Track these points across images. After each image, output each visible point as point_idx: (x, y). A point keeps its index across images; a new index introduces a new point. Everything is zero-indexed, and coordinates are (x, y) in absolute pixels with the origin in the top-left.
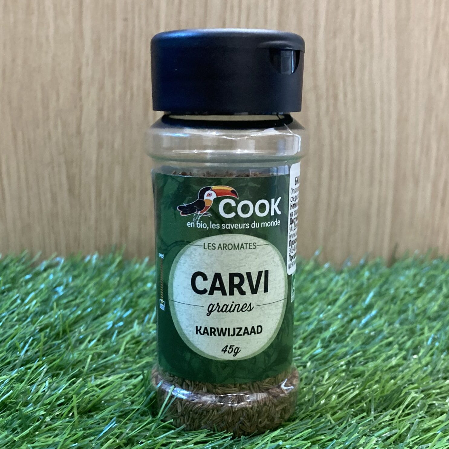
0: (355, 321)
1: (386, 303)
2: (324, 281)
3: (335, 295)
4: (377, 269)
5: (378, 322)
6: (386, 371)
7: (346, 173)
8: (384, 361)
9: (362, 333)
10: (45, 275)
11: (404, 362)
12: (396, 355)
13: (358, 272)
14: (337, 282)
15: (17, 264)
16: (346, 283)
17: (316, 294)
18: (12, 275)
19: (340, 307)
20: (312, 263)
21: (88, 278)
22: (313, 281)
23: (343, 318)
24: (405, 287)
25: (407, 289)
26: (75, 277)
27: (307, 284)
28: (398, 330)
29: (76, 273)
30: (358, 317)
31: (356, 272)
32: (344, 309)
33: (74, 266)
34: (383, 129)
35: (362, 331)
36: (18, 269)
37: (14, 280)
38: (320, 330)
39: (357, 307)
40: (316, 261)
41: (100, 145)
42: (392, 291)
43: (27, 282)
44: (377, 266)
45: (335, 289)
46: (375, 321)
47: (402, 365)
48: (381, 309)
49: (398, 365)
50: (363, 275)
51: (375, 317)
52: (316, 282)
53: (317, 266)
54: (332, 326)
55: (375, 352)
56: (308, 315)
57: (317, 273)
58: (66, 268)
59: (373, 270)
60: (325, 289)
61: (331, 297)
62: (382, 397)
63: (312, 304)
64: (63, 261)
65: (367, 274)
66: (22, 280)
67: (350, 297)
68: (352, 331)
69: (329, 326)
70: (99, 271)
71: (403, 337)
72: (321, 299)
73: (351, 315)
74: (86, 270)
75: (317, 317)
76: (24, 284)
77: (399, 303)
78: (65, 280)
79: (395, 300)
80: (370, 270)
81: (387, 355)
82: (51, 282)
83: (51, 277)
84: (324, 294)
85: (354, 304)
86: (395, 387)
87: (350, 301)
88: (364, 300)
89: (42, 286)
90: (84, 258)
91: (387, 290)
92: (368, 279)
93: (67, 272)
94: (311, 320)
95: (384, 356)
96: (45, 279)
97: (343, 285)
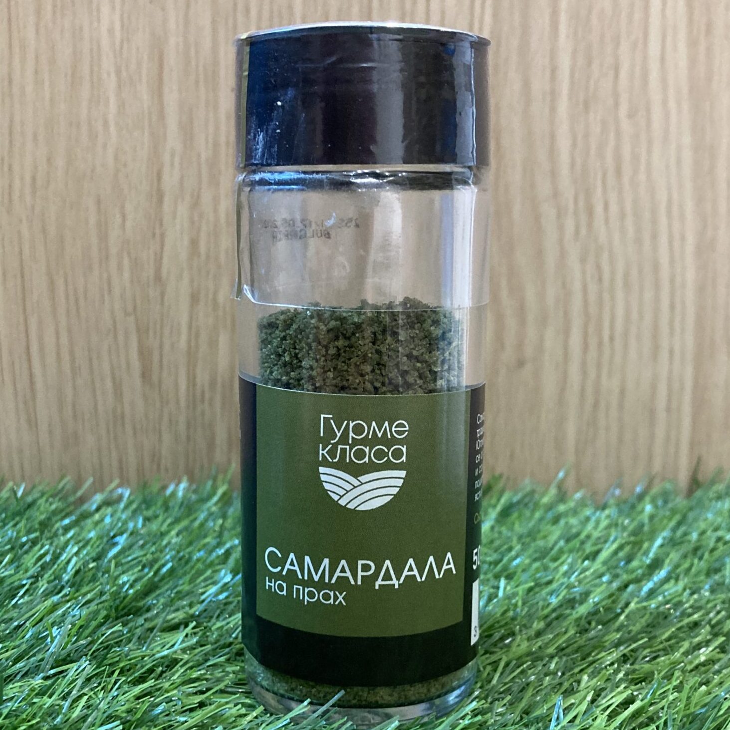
0: (631, 588)
1: (685, 556)
2: (573, 521)
3: (595, 544)
4: (666, 502)
5: (672, 589)
6: (692, 671)
7: (612, 339)
8: (686, 654)
9: (645, 608)
10: (97, 517)
11: (722, 655)
12: (707, 643)
13: (633, 507)
14: (598, 522)
15: (51, 500)
16: (613, 525)
17: (562, 543)
18: (43, 517)
19: (604, 563)
20: (553, 491)
21: (169, 521)
22: (556, 520)
23: (610, 582)
24: (716, 529)
25: (720, 533)
26: (147, 520)
27: (546, 528)
28: (708, 602)
29: (150, 513)
30: (638, 581)
31: (630, 506)
32: (611, 566)
33: (147, 503)
34: (672, 262)
35: (645, 604)
36: (54, 507)
37: (44, 525)
38: (571, 603)
39: (635, 564)
40: (559, 487)
41: (194, 299)
42: (694, 536)
43: (66, 529)
44: (666, 496)
45: (596, 534)
46: (666, 586)
47: (719, 660)
48: (677, 566)
49: (711, 662)
50: (643, 511)
51: (667, 580)
52: (562, 522)
53: (562, 497)
54: (592, 596)
55: (669, 639)
56: (550, 578)
57: (562, 508)
58: (134, 506)
59: (660, 503)
60: (578, 534)
61: (589, 548)
62: (688, 716)
63: (555, 559)
64: (127, 493)
65: (648, 508)
66: (57, 525)
67: (621, 548)
68: (627, 604)
69: (586, 594)
70: (189, 508)
71: (718, 612)
72: (571, 551)
73: (625, 577)
74: (166, 507)
75: (565, 580)
76: (61, 531)
77: (706, 556)
78: (131, 525)
79: (699, 553)
80: (653, 501)
81: (691, 643)
82: (108, 527)
83: (108, 520)
84: (576, 543)
85: (629, 560)
86: (708, 699)
87: (621, 554)
88: (646, 553)
89: (92, 534)
90: (164, 488)
91: (685, 534)
92: (652, 517)
93: (135, 512)
94: (554, 586)
95: (686, 645)
96: (97, 523)
97: (608, 527)
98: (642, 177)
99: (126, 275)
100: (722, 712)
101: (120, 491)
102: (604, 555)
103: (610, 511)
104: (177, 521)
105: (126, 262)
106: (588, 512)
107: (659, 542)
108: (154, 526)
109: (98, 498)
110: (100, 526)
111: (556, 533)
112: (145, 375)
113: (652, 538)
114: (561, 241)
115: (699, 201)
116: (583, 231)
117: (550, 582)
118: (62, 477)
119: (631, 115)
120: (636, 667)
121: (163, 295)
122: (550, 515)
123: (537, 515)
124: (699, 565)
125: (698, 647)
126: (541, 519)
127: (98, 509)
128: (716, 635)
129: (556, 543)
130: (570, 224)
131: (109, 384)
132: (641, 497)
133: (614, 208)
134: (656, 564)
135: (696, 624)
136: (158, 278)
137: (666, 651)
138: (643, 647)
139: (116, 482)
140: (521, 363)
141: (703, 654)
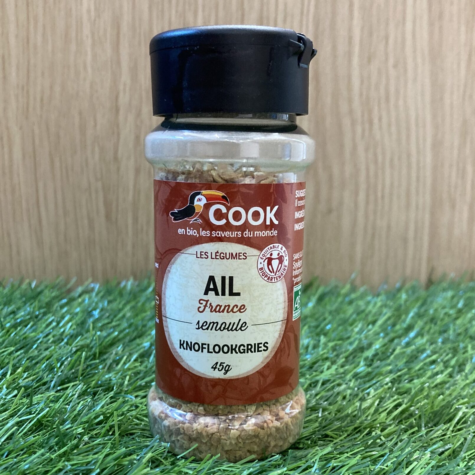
98: (401, 103)
99: (97, 156)
100: (452, 410)
101: (92, 285)
102: (380, 322)
103: (383, 297)
104: (128, 302)
105: (97, 149)
106: (369, 298)
107: (411, 314)
108: (114, 305)
109: (80, 289)
110: (82, 305)
111: (350, 310)
112: (108, 217)
113: (407, 313)
114: (354, 140)
115: (434, 116)
116: (367, 133)
117: (349, 338)
118: (58, 277)
119: (395, 66)
120: (401, 385)
121: (118, 169)
122: (347, 299)
123: (340, 299)
124: (435, 328)
125: (437, 374)
126: (342, 302)
127: (80, 296)
128: (446, 367)
129: (351, 315)
130: (359, 129)
131: (86, 221)
132: (399, 290)
133: (385, 120)
134: (410, 328)
135: (434, 362)
136: (116, 159)
137: (418, 377)
138: (405, 374)
139: (90, 280)
140: (330, 211)
141: (440, 378)
